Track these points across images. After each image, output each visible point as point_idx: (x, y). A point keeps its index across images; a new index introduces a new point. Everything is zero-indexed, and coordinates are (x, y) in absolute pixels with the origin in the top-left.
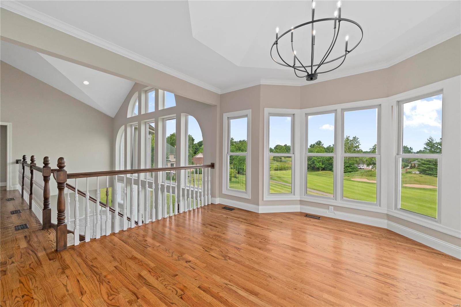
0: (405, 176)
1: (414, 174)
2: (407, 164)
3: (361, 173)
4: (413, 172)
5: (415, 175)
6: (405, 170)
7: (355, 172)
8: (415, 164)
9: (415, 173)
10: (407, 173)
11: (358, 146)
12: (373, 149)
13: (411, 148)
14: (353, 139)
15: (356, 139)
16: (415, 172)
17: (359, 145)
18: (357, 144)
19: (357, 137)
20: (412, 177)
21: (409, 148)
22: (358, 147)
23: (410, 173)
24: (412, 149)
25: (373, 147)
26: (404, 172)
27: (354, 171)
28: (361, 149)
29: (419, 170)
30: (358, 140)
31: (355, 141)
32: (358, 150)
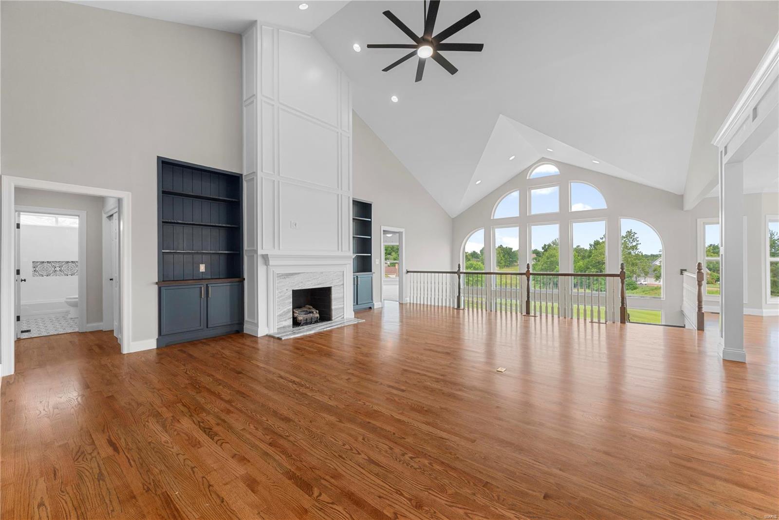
3: (644, 291)
7: (632, 290)
11: (635, 246)
14: (626, 234)
15: (632, 235)
17: (637, 244)
18: (634, 244)
19: (633, 231)
22: (636, 249)
27: (630, 289)
28: (640, 252)
30: (636, 236)
31: (631, 238)
32: (636, 253)
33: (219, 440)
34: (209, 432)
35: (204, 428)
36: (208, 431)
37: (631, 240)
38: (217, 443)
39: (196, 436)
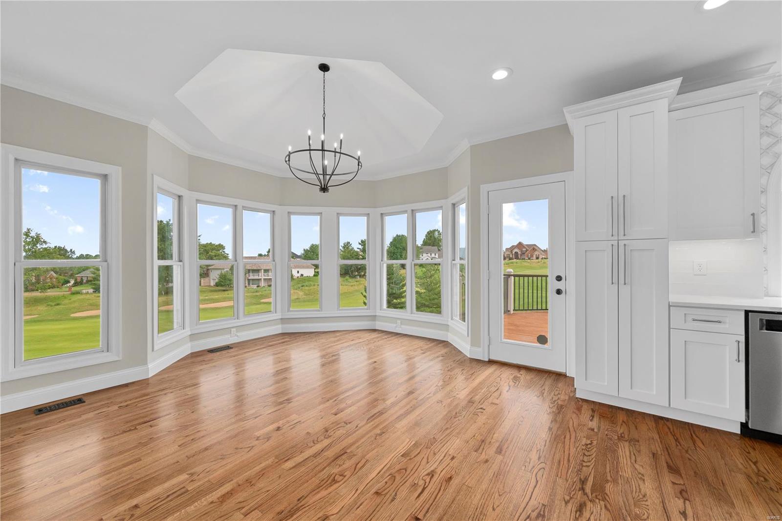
0: (70, 299)
1: (84, 294)
2: (66, 278)
4: (84, 291)
5: (88, 296)
6: (67, 289)
8: (82, 279)
9: (87, 293)
10: (73, 294)
13: (71, 250)
16: (87, 290)
20: (83, 299)
21: (69, 250)
23: (78, 293)
24: (74, 253)
26: (68, 293)
29: (93, 286)
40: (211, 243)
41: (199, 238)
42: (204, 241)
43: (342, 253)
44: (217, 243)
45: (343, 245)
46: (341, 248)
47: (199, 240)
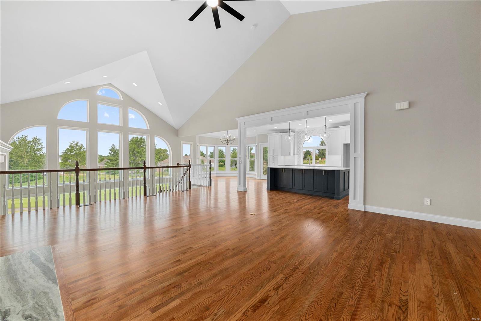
11: (40, 148)
12: (65, 152)
14: (32, 139)
15: (38, 140)
17: (41, 147)
18: (39, 147)
25: (64, 151)
30: (40, 141)
31: (37, 143)
32: (41, 153)
33: (404, 296)
34: (403, 306)
35: (404, 313)
36: (403, 309)
37: (37, 144)
38: (408, 295)
39: (416, 313)
40: (161, 149)
41: (156, 146)
42: (158, 148)
43: (232, 154)
44: (164, 149)
45: (232, 150)
46: (231, 151)
47: (156, 147)
